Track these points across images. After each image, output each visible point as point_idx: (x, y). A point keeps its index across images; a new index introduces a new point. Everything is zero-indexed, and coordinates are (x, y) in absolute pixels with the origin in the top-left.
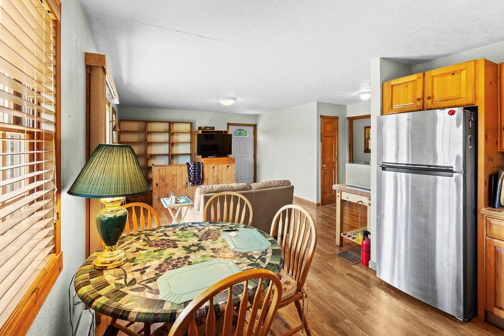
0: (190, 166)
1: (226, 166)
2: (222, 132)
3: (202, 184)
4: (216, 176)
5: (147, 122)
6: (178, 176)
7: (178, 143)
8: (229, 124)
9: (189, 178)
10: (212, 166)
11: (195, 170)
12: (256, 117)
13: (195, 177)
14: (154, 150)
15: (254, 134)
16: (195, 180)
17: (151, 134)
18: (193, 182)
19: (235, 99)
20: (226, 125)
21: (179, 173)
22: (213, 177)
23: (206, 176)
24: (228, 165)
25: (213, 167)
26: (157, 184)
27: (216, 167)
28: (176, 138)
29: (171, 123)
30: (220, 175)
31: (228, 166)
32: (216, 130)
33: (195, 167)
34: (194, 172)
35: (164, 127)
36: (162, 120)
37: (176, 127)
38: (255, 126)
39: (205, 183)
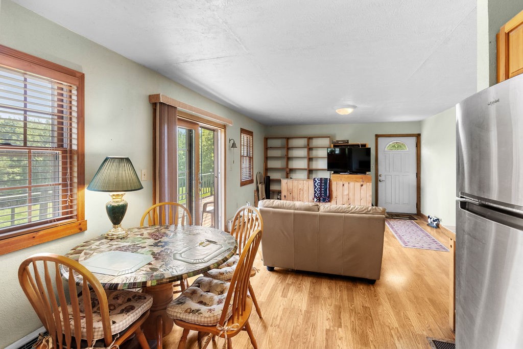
0: (316, 181)
1: (359, 184)
2: (358, 145)
3: (329, 201)
4: (346, 195)
5: (288, 139)
6: (304, 190)
7: (317, 158)
8: (377, 136)
9: (315, 194)
10: (341, 183)
11: (321, 186)
12: (419, 123)
13: (321, 193)
14: (295, 164)
15: (417, 146)
16: (321, 196)
17: (292, 150)
18: (319, 198)
19: (354, 107)
20: (374, 138)
21: (305, 188)
22: (343, 195)
23: (334, 194)
24: (362, 183)
25: (343, 185)
26: (285, 196)
27: (346, 185)
28: (315, 153)
29: (310, 139)
30: (351, 195)
31: (362, 185)
32: (350, 143)
33: (321, 183)
34: (321, 188)
35: (303, 142)
36: (303, 136)
37: (316, 142)
38: (418, 136)
39: (333, 202)
